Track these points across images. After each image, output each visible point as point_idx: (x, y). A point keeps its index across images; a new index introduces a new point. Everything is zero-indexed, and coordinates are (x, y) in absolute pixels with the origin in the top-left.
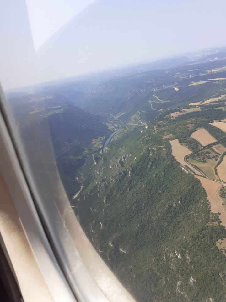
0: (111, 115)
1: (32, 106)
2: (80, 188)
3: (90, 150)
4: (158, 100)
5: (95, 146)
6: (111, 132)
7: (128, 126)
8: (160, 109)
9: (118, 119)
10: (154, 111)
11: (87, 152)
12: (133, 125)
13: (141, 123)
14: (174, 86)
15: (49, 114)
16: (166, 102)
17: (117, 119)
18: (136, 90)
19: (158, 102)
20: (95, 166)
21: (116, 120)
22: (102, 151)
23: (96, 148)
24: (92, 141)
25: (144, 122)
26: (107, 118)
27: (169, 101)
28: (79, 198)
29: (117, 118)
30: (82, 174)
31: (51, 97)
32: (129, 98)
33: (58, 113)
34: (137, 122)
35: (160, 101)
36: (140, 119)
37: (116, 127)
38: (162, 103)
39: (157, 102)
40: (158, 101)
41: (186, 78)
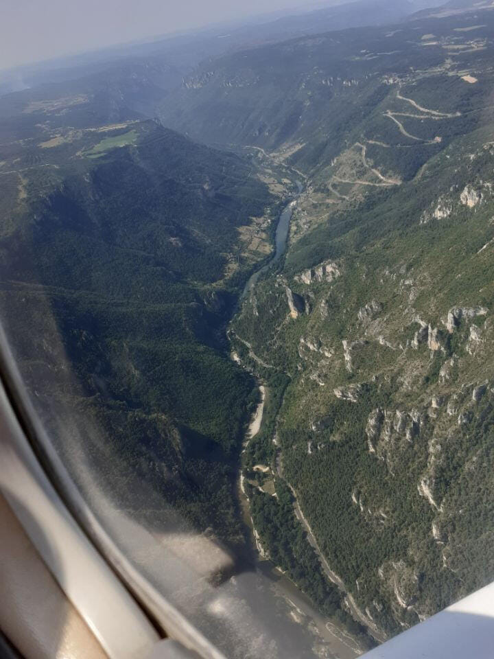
0: (259, 151)
1: (39, 125)
2: (259, 393)
3: (242, 261)
4: (422, 109)
5: (252, 247)
6: (282, 204)
7: (334, 186)
8: (433, 137)
9: (284, 161)
10: (416, 143)
11: (234, 266)
12: (354, 184)
13: (382, 177)
14: (448, 70)
15: (100, 147)
16: (449, 116)
17: (283, 164)
18: (326, 81)
19: (422, 117)
20: (293, 322)
21: (280, 166)
22: (313, 274)
23: (256, 253)
24: (240, 234)
25: (390, 176)
26: (250, 158)
27: (459, 114)
28: (276, 436)
29: (282, 159)
30: (249, 345)
31: (81, 99)
32: (308, 103)
33: (126, 147)
34: (366, 176)
35: (428, 113)
36: (373, 167)
37: (290, 188)
38: (437, 118)
39: (417, 116)
40: (422, 113)
41: (464, 49)
